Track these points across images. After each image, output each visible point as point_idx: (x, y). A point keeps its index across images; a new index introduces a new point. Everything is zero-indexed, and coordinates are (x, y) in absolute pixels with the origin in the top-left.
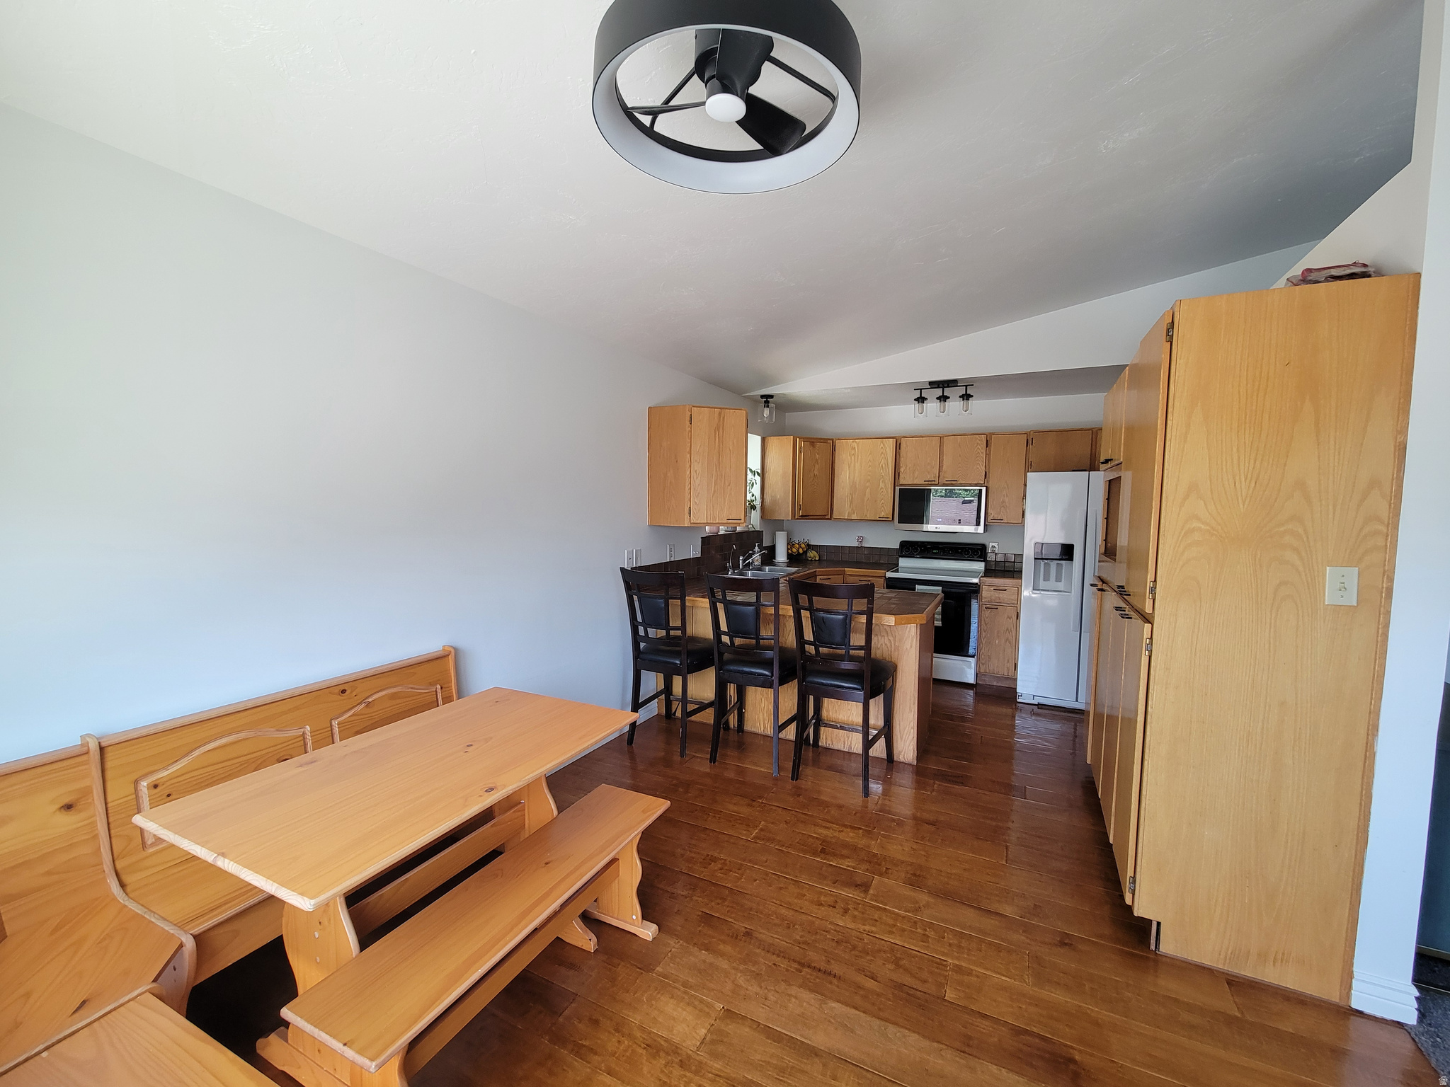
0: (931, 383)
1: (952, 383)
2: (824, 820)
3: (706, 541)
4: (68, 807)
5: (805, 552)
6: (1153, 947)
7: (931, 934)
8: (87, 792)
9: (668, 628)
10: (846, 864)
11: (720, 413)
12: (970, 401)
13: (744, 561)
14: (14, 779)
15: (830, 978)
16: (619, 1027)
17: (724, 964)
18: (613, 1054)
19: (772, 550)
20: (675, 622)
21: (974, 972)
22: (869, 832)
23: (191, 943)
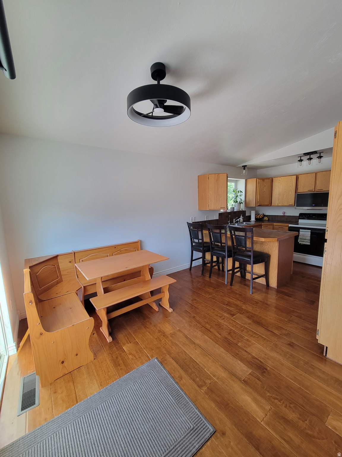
0: (304, 154)
1: (315, 152)
2: (232, 297)
3: (220, 215)
4: (70, 262)
5: (263, 218)
6: (324, 355)
7: (245, 330)
8: (73, 260)
9: (199, 239)
10: (231, 309)
11: (218, 175)
12: (322, 159)
13: (235, 220)
14: (63, 256)
15: (209, 331)
16: (155, 326)
17: (184, 321)
18: (151, 330)
19: (249, 217)
20: (200, 237)
21: (251, 342)
22: (244, 303)
23: (83, 287)
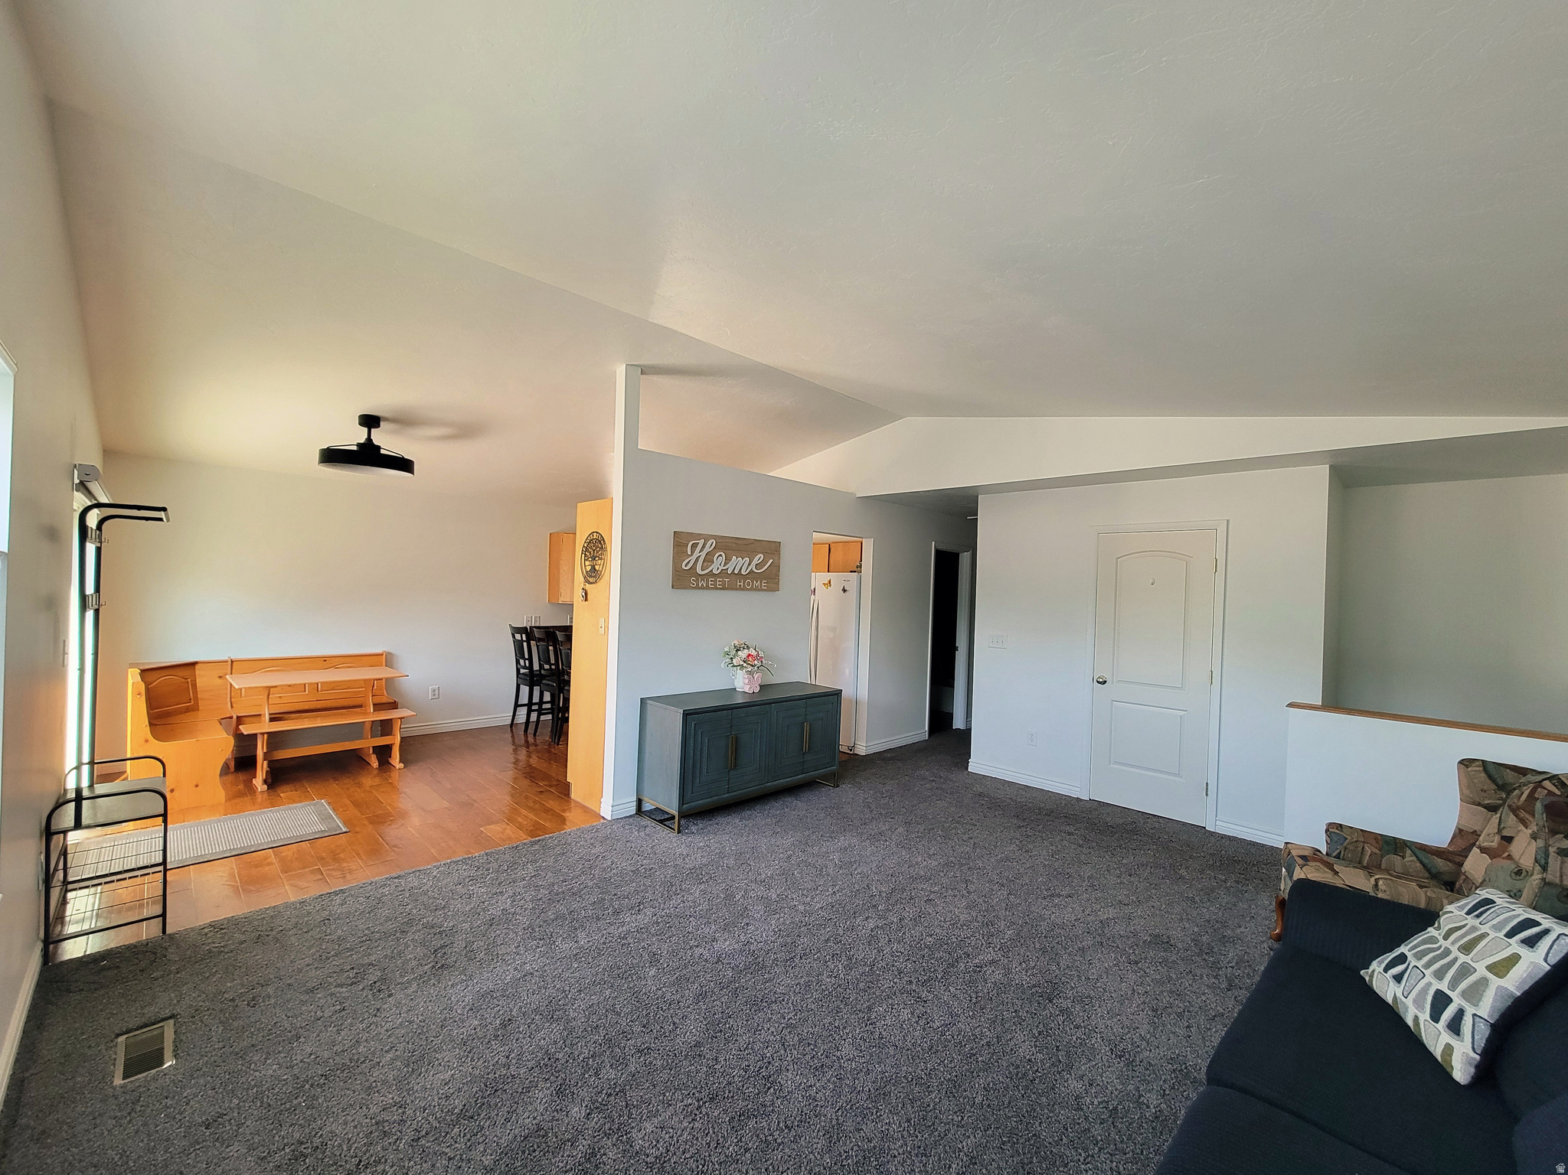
4: (220, 677)
8: (225, 669)
14: (208, 664)
23: (235, 717)
